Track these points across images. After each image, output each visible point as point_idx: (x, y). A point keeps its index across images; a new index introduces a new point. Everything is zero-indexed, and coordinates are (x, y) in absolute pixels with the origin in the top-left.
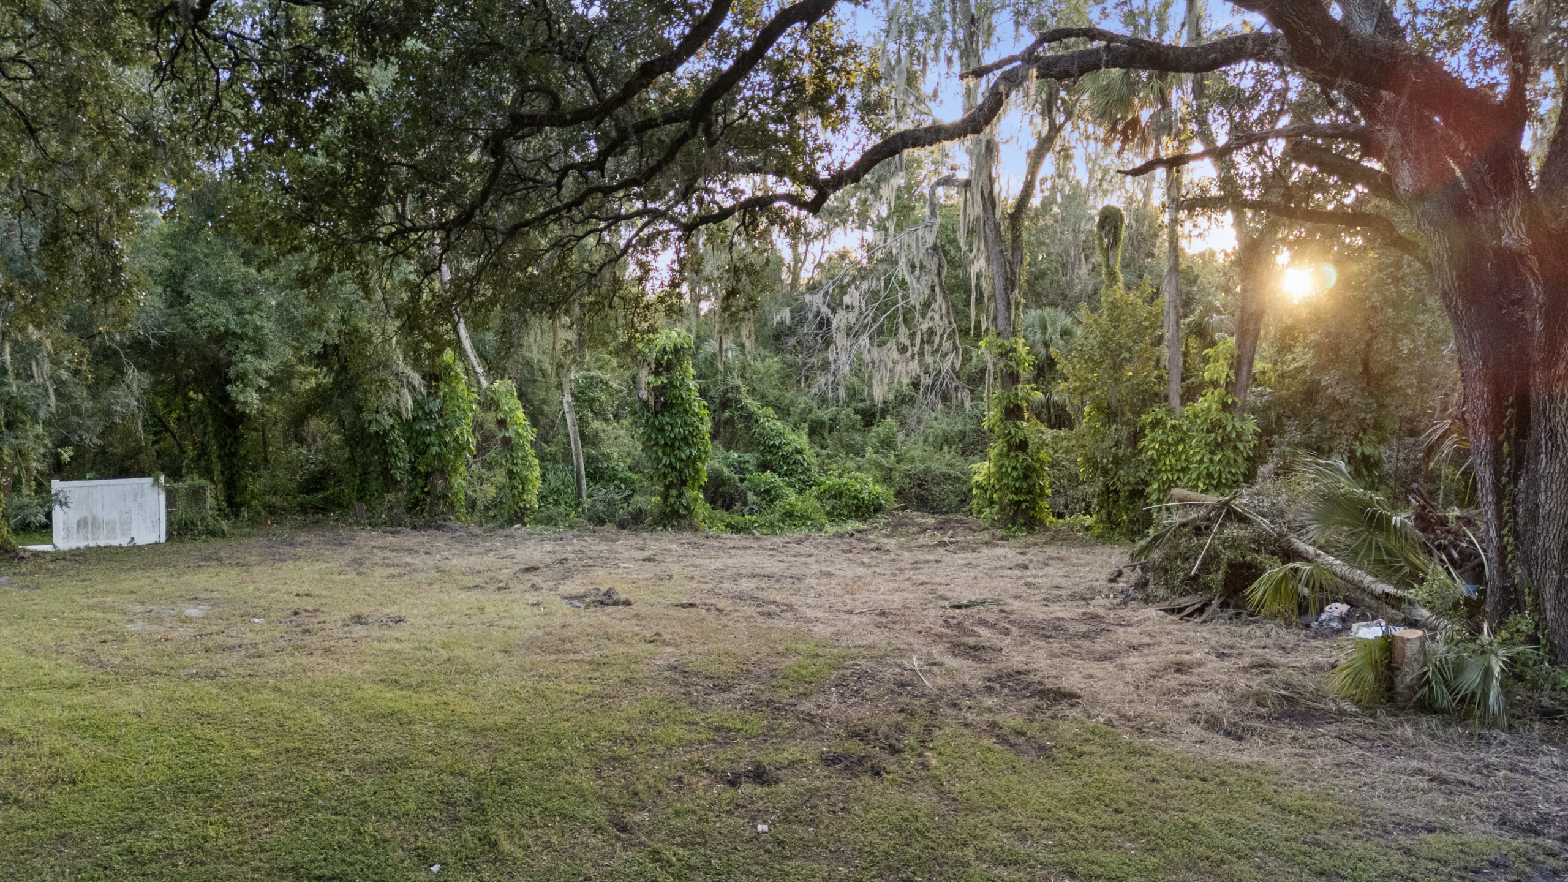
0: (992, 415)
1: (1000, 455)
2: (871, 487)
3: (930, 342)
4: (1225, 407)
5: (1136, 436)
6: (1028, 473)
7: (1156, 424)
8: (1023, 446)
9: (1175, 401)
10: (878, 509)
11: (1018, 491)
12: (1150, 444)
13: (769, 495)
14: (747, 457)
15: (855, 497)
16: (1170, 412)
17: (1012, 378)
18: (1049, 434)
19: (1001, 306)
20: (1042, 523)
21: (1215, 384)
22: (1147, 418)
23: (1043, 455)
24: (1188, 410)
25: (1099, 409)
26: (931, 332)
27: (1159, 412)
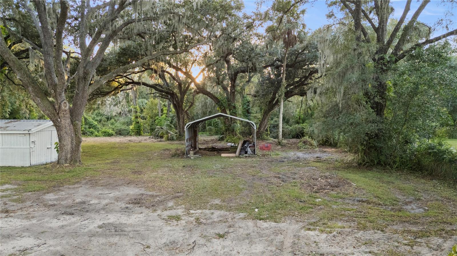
0: (133, 118)
1: (135, 124)
2: (111, 131)
3: (123, 106)
4: (166, 116)
5: (155, 121)
6: (139, 127)
7: (157, 119)
8: (138, 123)
9: (160, 116)
10: (112, 135)
11: (137, 130)
12: (157, 122)
13: (92, 133)
14: (86, 126)
15: (108, 133)
16: (159, 117)
17: (136, 112)
18: (142, 121)
19: (134, 101)
20: (141, 135)
21: (165, 113)
22: (156, 118)
23: (141, 124)
24: (162, 117)
25: (150, 117)
26: (123, 105)
27: (158, 117)
